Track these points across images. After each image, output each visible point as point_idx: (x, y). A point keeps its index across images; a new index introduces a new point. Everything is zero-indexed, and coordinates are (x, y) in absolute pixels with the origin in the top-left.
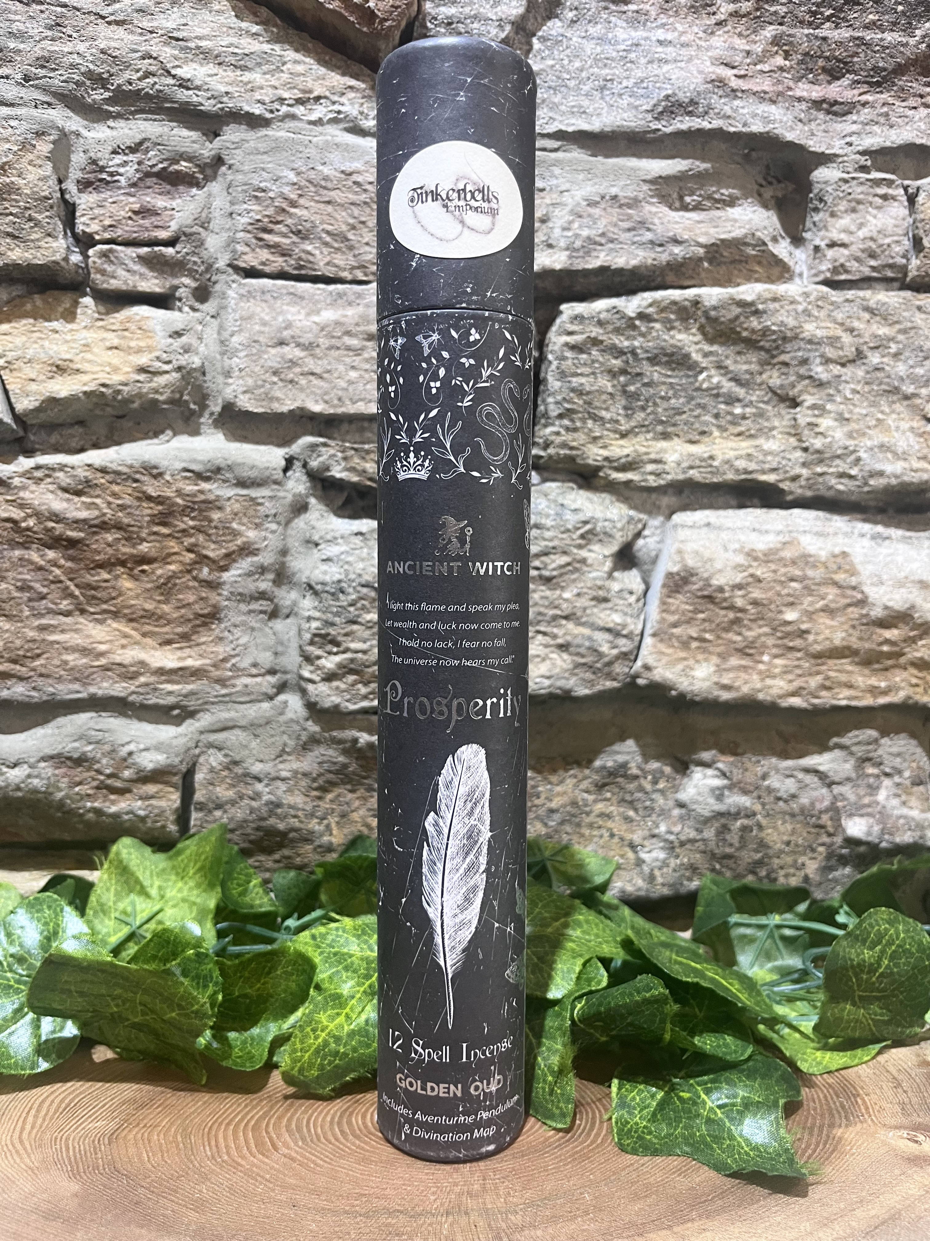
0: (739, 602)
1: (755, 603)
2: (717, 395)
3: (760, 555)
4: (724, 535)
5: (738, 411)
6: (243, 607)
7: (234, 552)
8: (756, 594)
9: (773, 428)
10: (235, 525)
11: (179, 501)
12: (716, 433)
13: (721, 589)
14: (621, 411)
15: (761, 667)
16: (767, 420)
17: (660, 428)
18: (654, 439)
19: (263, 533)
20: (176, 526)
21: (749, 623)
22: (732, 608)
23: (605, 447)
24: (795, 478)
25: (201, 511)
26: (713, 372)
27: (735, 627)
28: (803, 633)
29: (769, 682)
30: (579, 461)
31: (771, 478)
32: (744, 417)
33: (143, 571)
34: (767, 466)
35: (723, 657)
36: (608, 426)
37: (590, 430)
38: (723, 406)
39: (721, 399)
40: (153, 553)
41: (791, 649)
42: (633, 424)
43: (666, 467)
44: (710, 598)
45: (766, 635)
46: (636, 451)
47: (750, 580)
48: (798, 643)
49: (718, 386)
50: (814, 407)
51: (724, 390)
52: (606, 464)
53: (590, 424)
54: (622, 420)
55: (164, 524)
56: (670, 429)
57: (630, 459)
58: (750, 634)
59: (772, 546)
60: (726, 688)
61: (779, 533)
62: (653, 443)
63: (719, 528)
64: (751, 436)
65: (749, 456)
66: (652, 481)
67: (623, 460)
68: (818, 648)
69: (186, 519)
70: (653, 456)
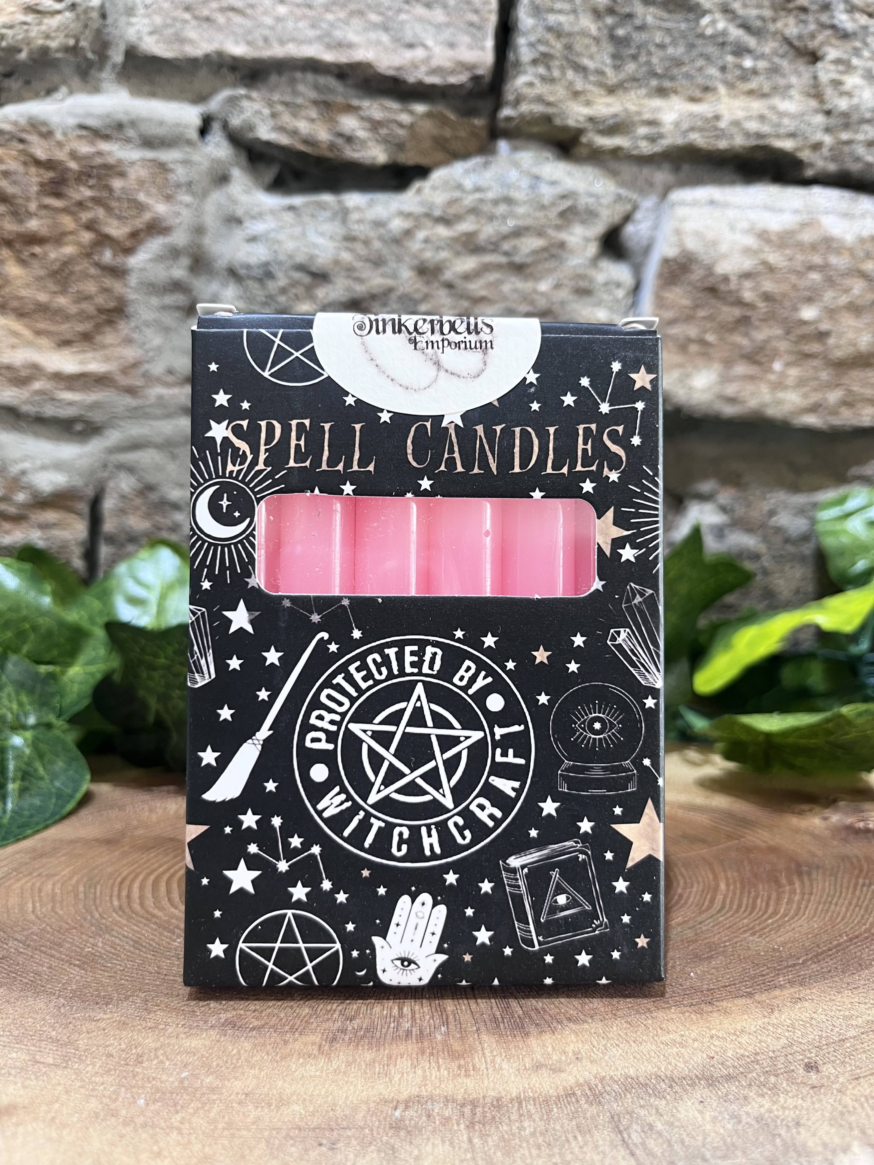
0: (748, 295)
1: (767, 297)
2: (723, 44)
3: (774, 238)
4: (731, 213)
5: (748, 63)
6: (155, 301)
7: (141, 230)
8: (768, 286)
9: (789, 87)
10: (142, 197)
11: (73, 165)
12: (722, 90)
13: (726, 279)
14: (608, 61)
15: (772, 377)
16: (784, 76)
17: (654, 83)
18: (649, 95)
19: (177, 208)
20: (71, 198)
21: (757, 323)
22: (740, 303)
23: (588, 103)
24: (817, 146)
25: (99, 178)
26: (718, 16)
27: (742, 329)
28: (822, 336)
29: (781, 395)
30: (558, 122)
31: (787, 145)
32: (755, 72)
33: (33, 255)
34: (782, 131)
35: (728, 363)
36: (592, 78)
37: (571, 83)
38: (730, 59)
39: (728, 48)
40: (44, 231)
41: (808, 356)
42: (622, 76)
43: (663, 130)
44: (712, 290)
45: (777, 337)
46: (626, 110)
47: (760, 268)
48: (815, 347)
49: (724, 33)
50: (838, 61)
51: (731, 39)
52: (589, 126)
53: (570, 74)
54: (609, 72)
55: (58, 195)
56: (667, 84)
57: (618, 120)
58: (760, 335)
59: (787, 227)
60: (732, 400)
61: (796, 212)
62: (646, 101)
63: (725, 205)
64: (764, 96)
65: (762, 118)
66: (646, 148)
67: (611, 122)
68: (839, 354)
69: (82, 189)
70: (647, 116)
